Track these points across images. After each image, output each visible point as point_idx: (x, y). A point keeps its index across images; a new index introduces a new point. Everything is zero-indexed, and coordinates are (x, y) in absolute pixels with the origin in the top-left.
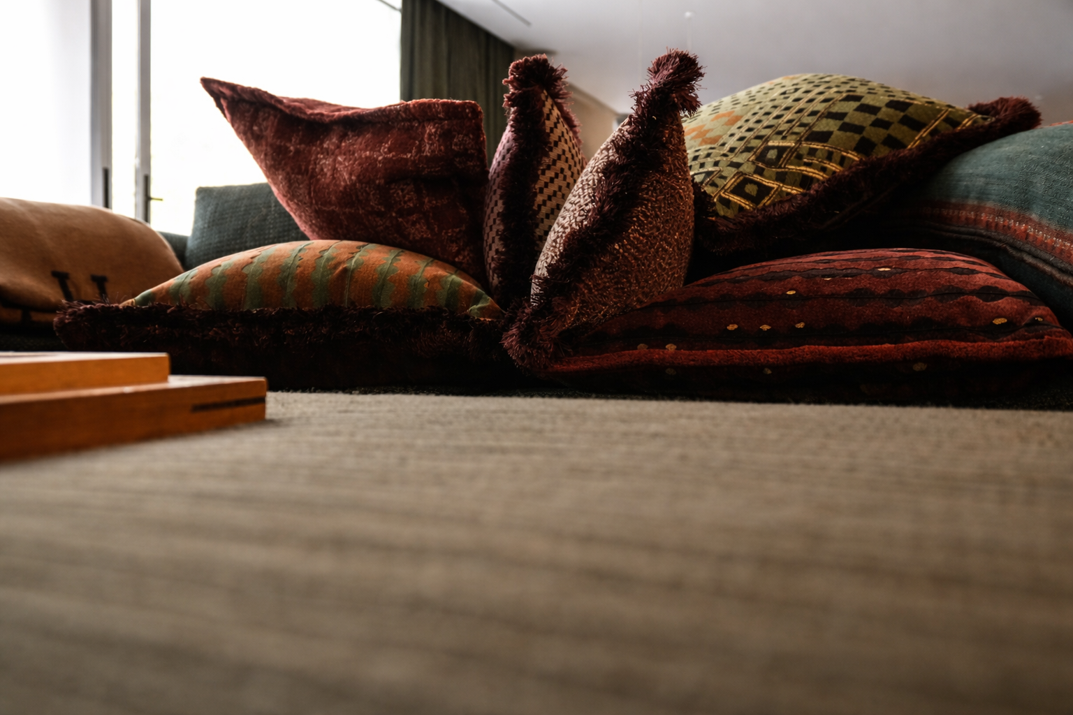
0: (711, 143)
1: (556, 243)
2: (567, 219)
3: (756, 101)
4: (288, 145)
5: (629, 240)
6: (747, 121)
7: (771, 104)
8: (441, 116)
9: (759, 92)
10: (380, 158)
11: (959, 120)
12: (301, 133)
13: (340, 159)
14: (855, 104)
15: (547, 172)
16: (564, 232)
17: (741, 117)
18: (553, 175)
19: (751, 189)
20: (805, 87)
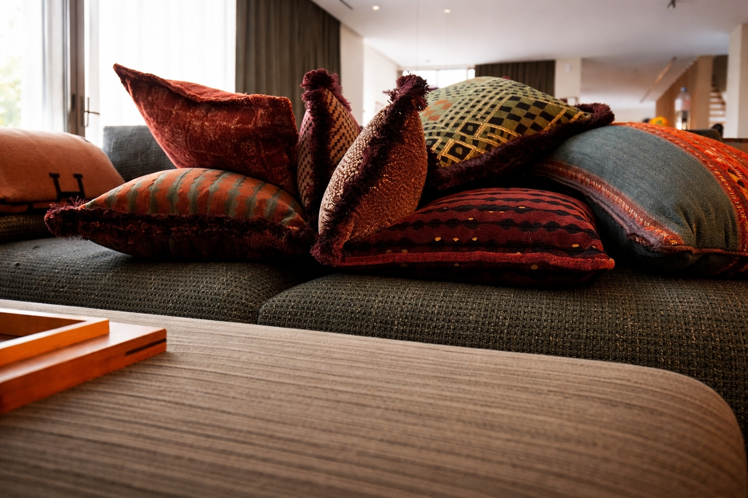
0: (434, 120)
1: (338, 184)
2: (345, 168)
3: (460, 95)
4: (172, 109)
5: (382, 183)
6: (455, 107)
7: (469, 98)
8: (268, 105)
9: (461, 88)
10: (233, 127)
11: (571, 114)
12: (180, 103)
13: (206, 123)
14: (516, 103)
15: (335, 136)
16: (343, 177)
17: (452, 104)
18: (339, 138)
19: (459, 151)
20: (489, 88)
